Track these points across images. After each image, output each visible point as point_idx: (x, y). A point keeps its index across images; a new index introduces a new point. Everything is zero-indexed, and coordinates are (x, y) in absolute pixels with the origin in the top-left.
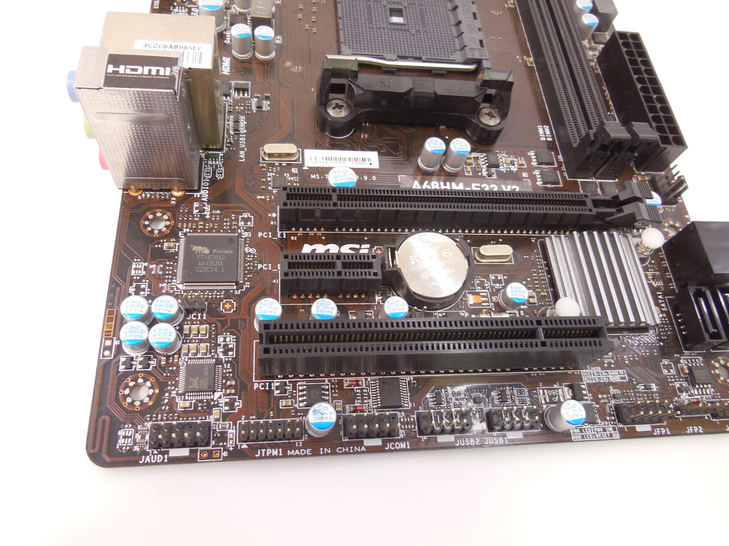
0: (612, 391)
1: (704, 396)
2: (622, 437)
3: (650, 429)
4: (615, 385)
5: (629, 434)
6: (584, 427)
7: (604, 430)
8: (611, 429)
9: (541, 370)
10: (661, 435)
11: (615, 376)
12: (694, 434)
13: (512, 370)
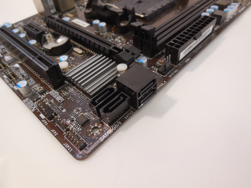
0: (52, 101)
1: (74, 128)
2: (33, 112)
3: (43, 118)
4: (55, 100)
5: (36, 114)
6: (30, 101)
7: (33, 106)
8: (35, 108)
9: (45, 81)
10: (43, 123)
11: (59, 98)
12: (52, 133)
13: (40, 77)
